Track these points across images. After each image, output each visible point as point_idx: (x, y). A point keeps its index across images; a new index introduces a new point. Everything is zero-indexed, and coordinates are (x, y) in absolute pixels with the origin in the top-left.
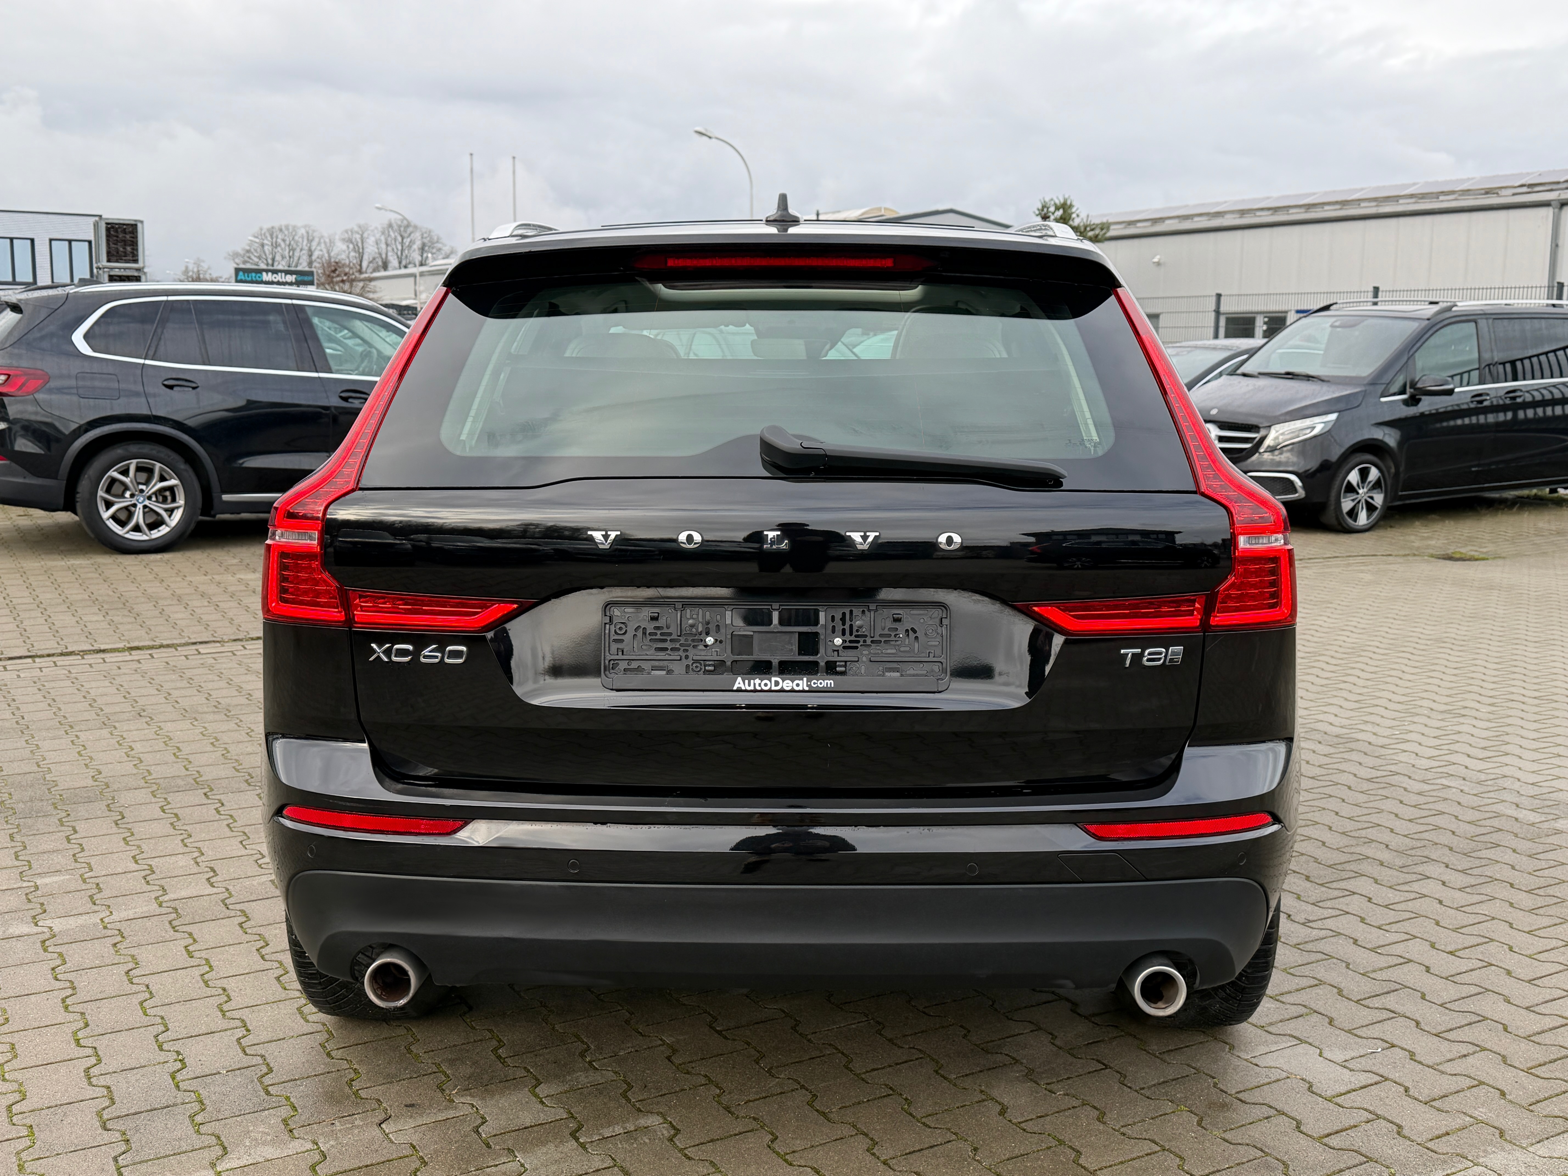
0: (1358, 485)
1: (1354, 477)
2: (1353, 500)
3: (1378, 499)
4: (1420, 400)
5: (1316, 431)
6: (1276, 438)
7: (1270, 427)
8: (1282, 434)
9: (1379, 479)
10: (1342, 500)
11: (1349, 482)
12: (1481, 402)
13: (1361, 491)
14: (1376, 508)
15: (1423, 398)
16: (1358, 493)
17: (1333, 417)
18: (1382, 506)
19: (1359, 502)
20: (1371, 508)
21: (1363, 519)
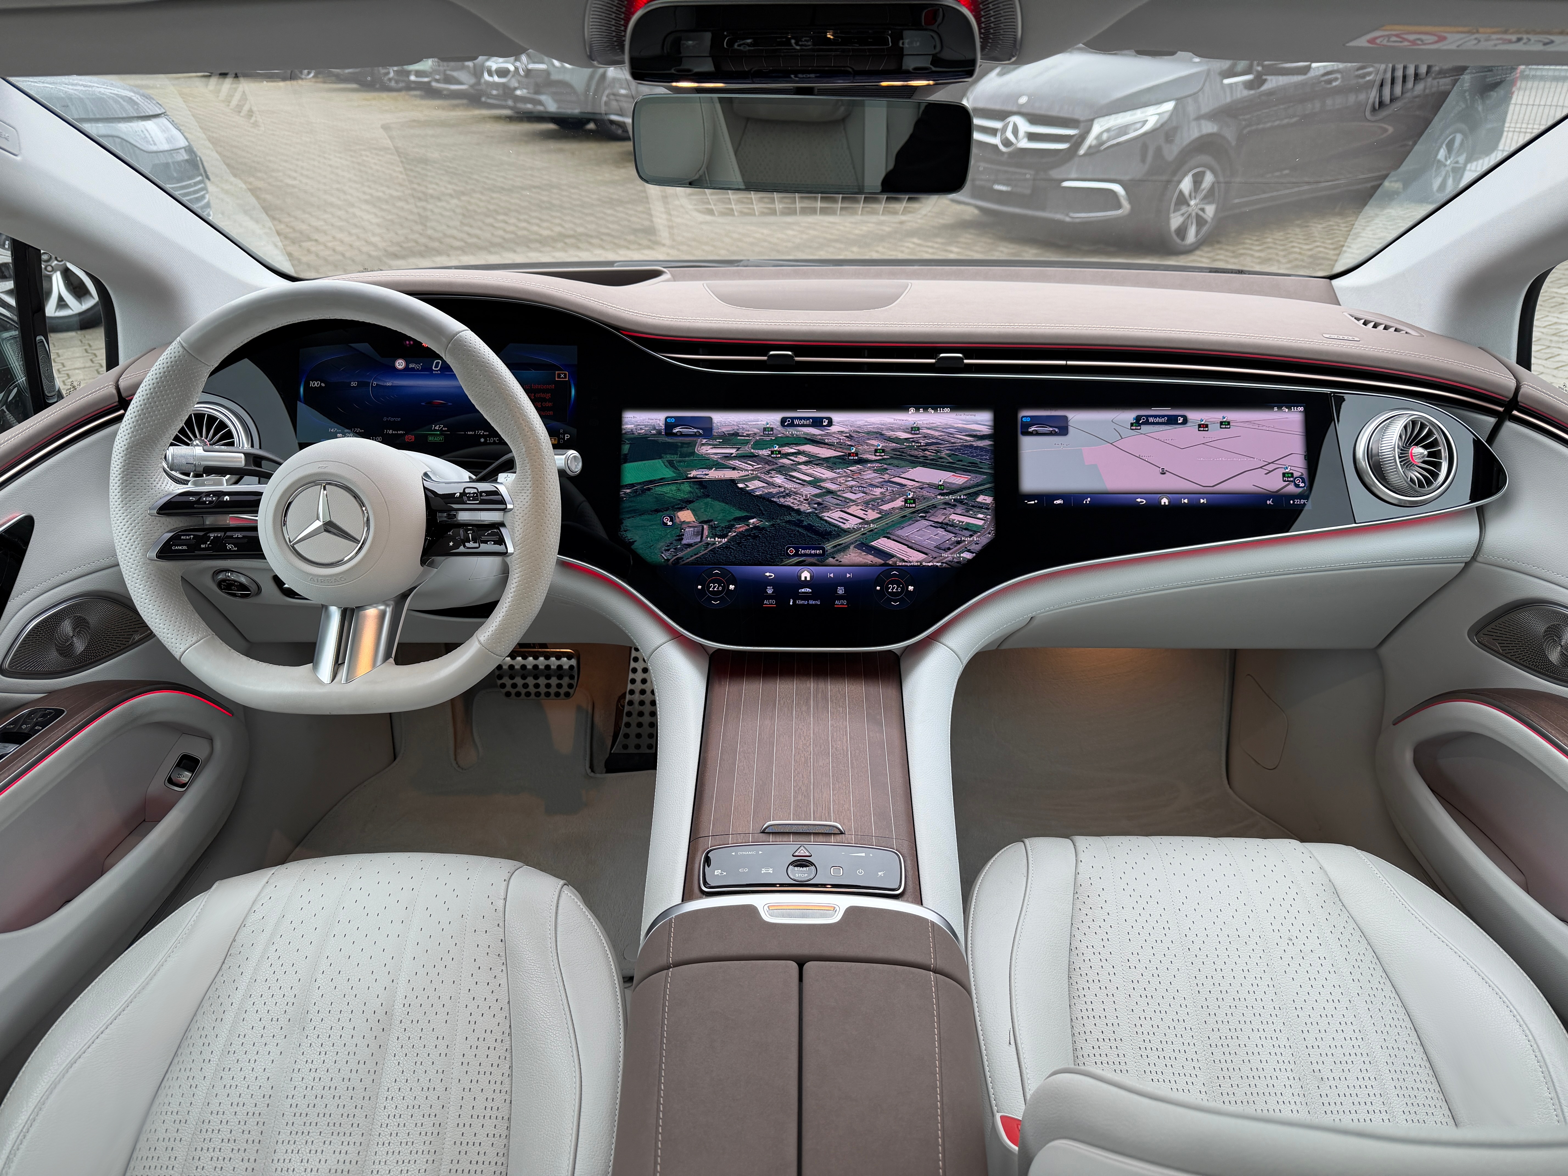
0: (1190, 195)
1: (1186, 185)
2: (1183, 215)
3: (1210, 211)
4: (1265, 80)
5: (1147, 127)
6: (1098, 137)
7: (1092, 120)
8: (1108, 130)
9: (1213, 185)
10: (1172, 215)
11: (1181, 192)
12: (1330, 82)
13: (1192, 203)
14: (1206, 222)
15: (1269, 78)
16: (1189, 205)
17: (1169, 106)
18: (1213, 219)
19: (1190, 215)
20: (1200, 222)
21: (1191, 236)
